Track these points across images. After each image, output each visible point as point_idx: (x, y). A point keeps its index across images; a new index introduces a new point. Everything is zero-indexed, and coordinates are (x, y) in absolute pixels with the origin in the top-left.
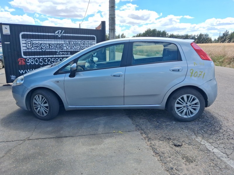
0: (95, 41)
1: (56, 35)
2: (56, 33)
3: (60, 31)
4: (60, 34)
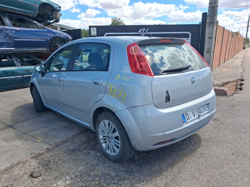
0: (188, 39)
1: (139, 34)
2: (139, 32)
3: (144, 29)
4: (144, 33)
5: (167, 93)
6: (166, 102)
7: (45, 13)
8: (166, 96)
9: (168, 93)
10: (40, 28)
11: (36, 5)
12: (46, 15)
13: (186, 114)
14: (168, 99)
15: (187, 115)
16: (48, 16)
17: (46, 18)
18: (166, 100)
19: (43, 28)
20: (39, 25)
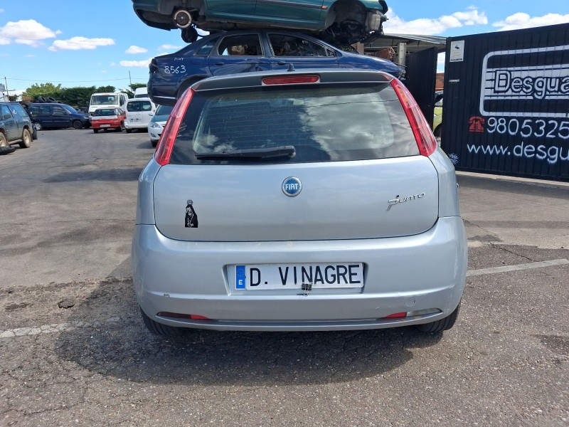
5: (190, 206)
6: (186, 226)
7: (348, 20)
8: (187, 214)
9: (192, 208)
10: (327, 55)
11: (324, 7)
12: (351, 25)
13: (252, 270)
14: (192, 220)
15: (255, 273)
16: (356, 25)
17: (352, 31)
18: (186, 222)
19: (336, 53)
20: (326, 48)
